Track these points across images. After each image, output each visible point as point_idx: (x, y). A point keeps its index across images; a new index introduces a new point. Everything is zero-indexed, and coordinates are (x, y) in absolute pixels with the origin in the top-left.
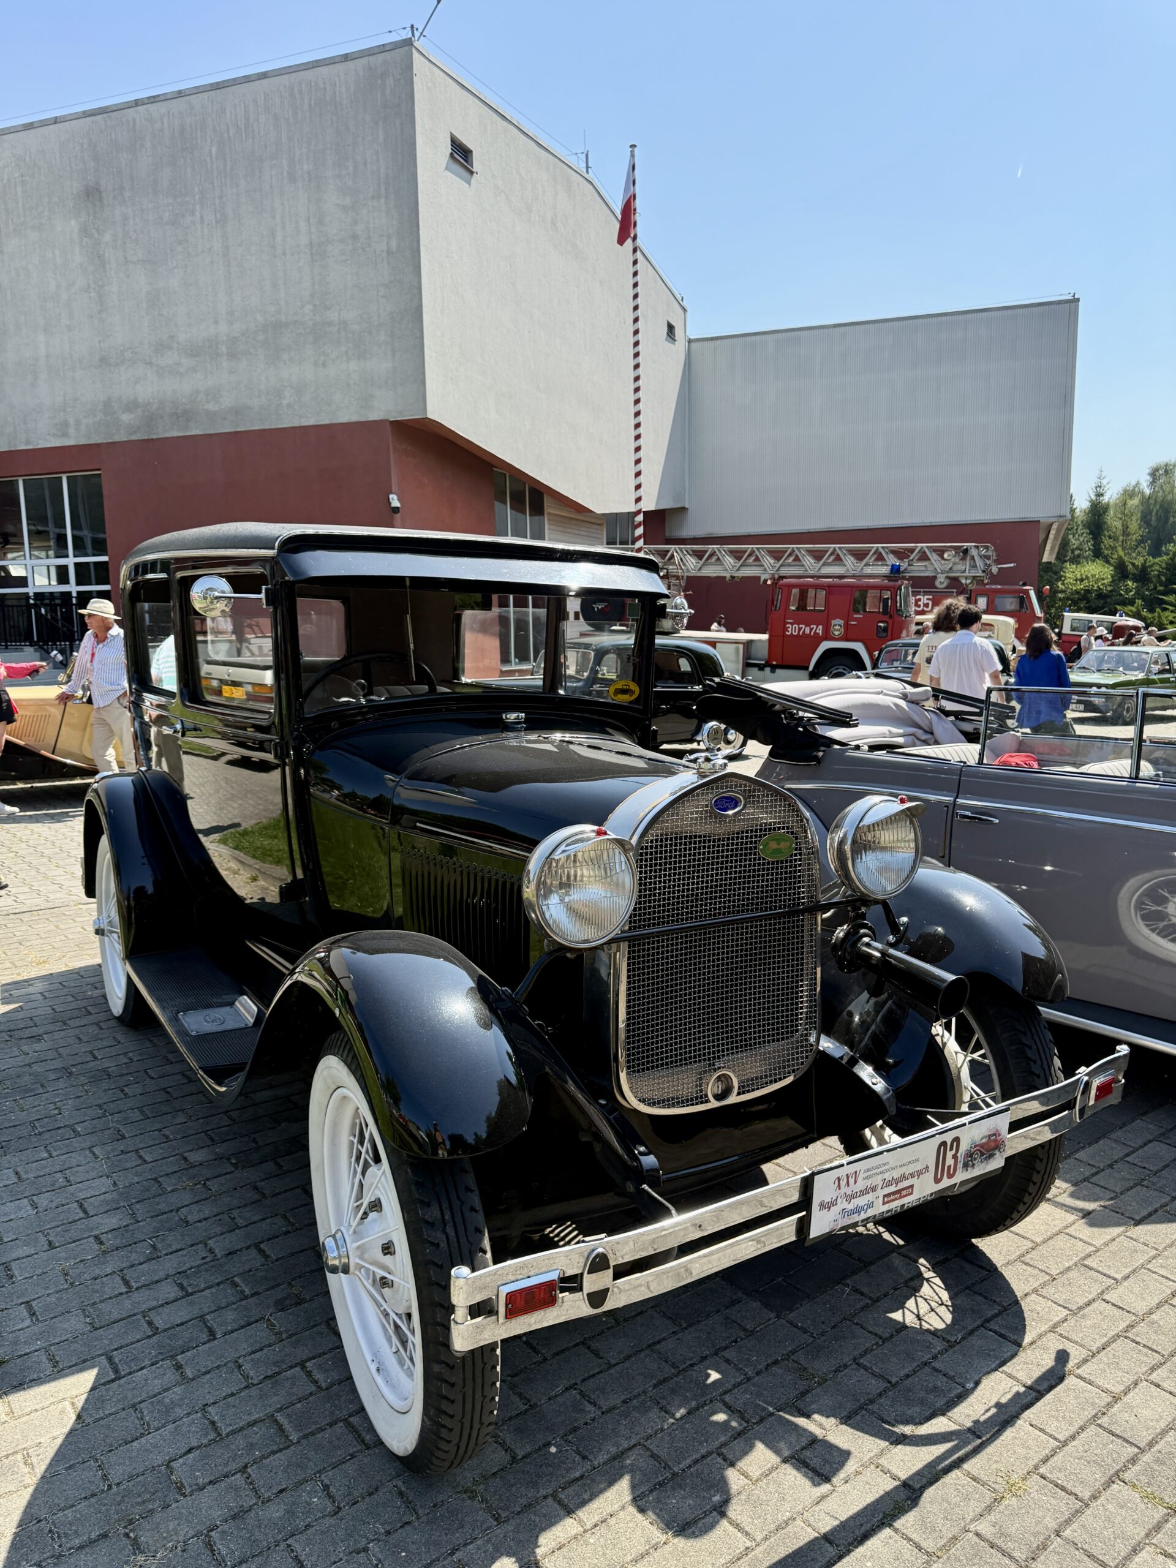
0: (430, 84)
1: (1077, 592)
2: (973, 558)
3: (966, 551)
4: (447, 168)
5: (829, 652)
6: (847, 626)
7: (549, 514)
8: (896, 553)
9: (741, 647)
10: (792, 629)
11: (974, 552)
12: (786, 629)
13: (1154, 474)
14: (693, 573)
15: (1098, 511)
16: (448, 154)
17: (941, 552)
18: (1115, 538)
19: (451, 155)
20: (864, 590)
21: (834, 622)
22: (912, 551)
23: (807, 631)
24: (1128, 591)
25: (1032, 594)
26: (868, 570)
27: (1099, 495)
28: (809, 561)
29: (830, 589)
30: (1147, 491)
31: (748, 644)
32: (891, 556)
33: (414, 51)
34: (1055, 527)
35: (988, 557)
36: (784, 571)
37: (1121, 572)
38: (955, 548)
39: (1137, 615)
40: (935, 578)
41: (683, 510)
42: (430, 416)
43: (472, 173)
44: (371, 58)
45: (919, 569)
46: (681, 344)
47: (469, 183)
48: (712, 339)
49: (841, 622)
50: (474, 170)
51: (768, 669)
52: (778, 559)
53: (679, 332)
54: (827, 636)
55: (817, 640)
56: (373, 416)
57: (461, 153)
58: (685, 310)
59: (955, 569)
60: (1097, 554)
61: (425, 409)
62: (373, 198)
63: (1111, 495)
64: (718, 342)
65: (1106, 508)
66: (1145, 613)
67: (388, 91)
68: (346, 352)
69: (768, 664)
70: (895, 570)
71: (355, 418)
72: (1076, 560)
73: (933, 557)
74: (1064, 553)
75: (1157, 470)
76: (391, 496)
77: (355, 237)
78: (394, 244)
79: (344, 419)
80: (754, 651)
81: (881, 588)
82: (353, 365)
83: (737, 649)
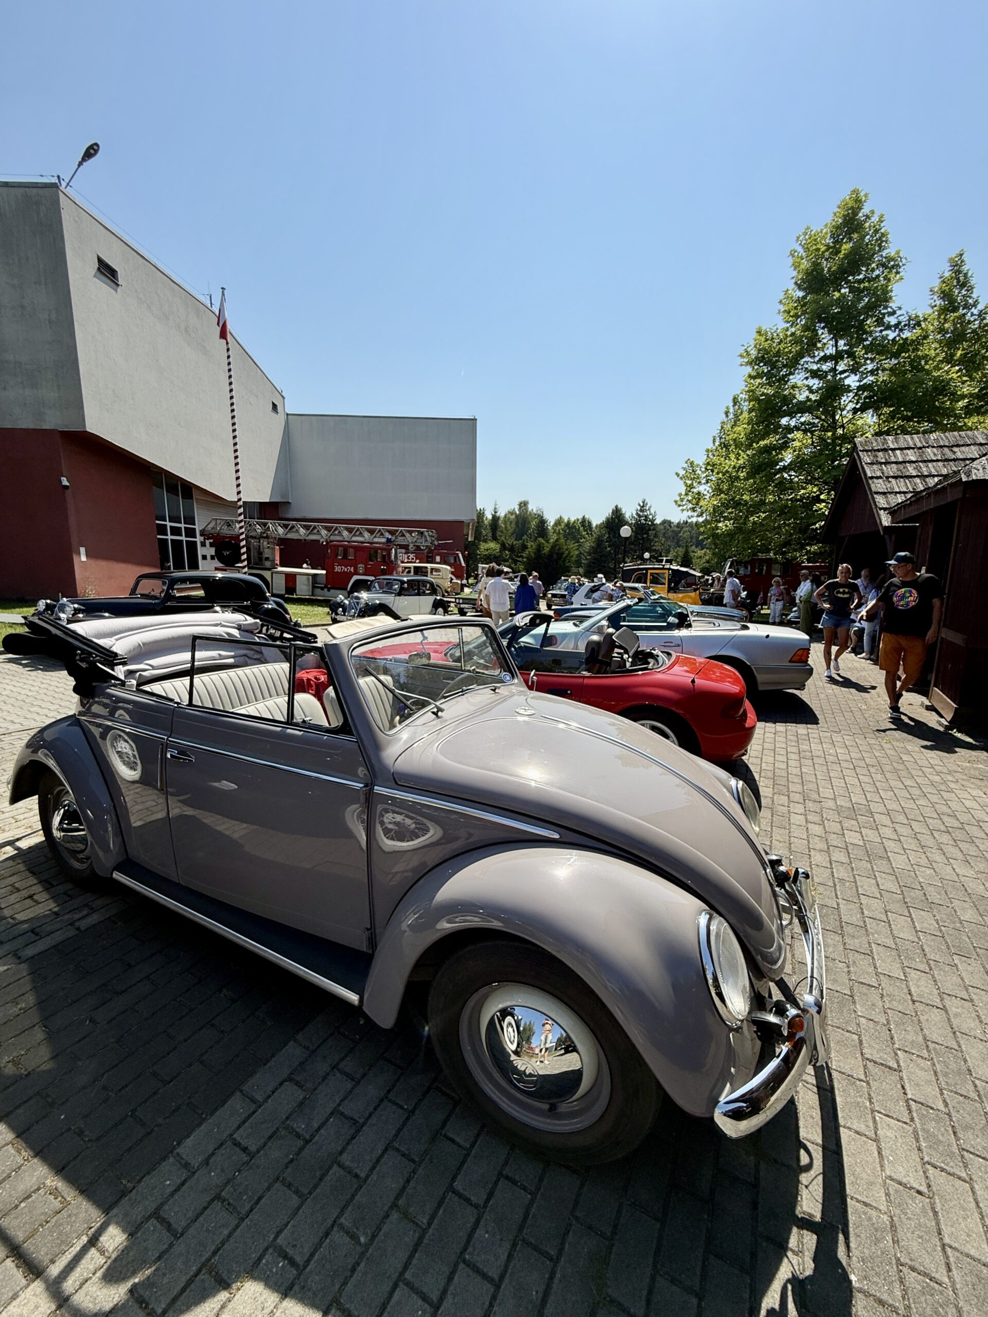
0: (77, 219)
1: (485, 555)
2: (426, 537)
3: (422, 533)
4: (95, 276)
5: (357, 581)
6: (366, 568)
7: (196, 499)
8: (390, 532)
9: (310, 577)
10: (338, 569)
11: (426, 534)
12: (334, 568)
13: (520, 505)
14: (283, 536)
15: (495, 519)
16: (96, 268)
17: (410, 532)
18: (502, 532)
19: (99, 269)
20: (376, 549)
21: (359, 566)
22: (397, 531)
23: (346, 570)
24: (506, 555)
25: (460, 555)
26: (376, 540)
27: (496, 512)
28: (345, 533)
29: (355, 548)
30: (518, 512)
31: (315, 576)
32: (387, 533)
33: (60, 192)
34: (471, 524)
35: (433, 537)
36: (332, 538)
37: (503, 547)
38: (418, 531)
39: (509, 567)
40: (408, 545)
41: (289, 503)
42: (88, 430)
43: (118, 285)
44: (27, 189)
45: (400, 540)
46: (281, 417)
47: (116, 291)
48: (300, 415)
49: (363, 566)
50: (119, 283)
51: (326, 590)
52: (329, 531)
53: (279, 408)
54: (356, 573)
55: (350, 575)
56: (46, 426)
57: (107, 271)
58: (283, 398)
59: (418, 541)
60: (495, 538)
61: (85, 426)
62: (35, 283)
63: (502, 513)
64: (303, 417)
65: (499, 518)
66: (513, 566)
67: (42, 214)
68: (22, 383)
69: (326, 587)
70: (389, 540)
71: (31, 426)
72: (485, 541)
73: (407, 535)
74: (478, 536)
75: (521, 503)
76: (62, 478)
77: (23, 307)
78: (54, 316)
79: (24, 426)
80: (319, 580)
81: (382, 549)
82: (28, 392)
83: (308, 578)
